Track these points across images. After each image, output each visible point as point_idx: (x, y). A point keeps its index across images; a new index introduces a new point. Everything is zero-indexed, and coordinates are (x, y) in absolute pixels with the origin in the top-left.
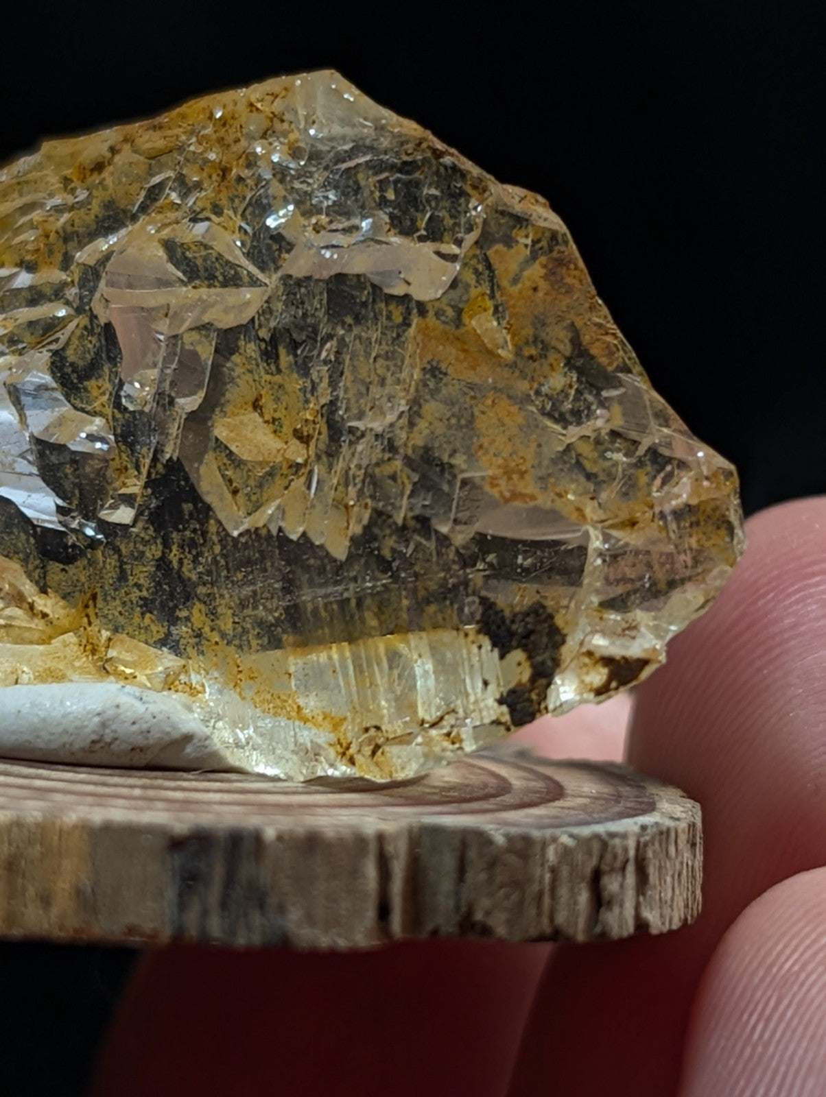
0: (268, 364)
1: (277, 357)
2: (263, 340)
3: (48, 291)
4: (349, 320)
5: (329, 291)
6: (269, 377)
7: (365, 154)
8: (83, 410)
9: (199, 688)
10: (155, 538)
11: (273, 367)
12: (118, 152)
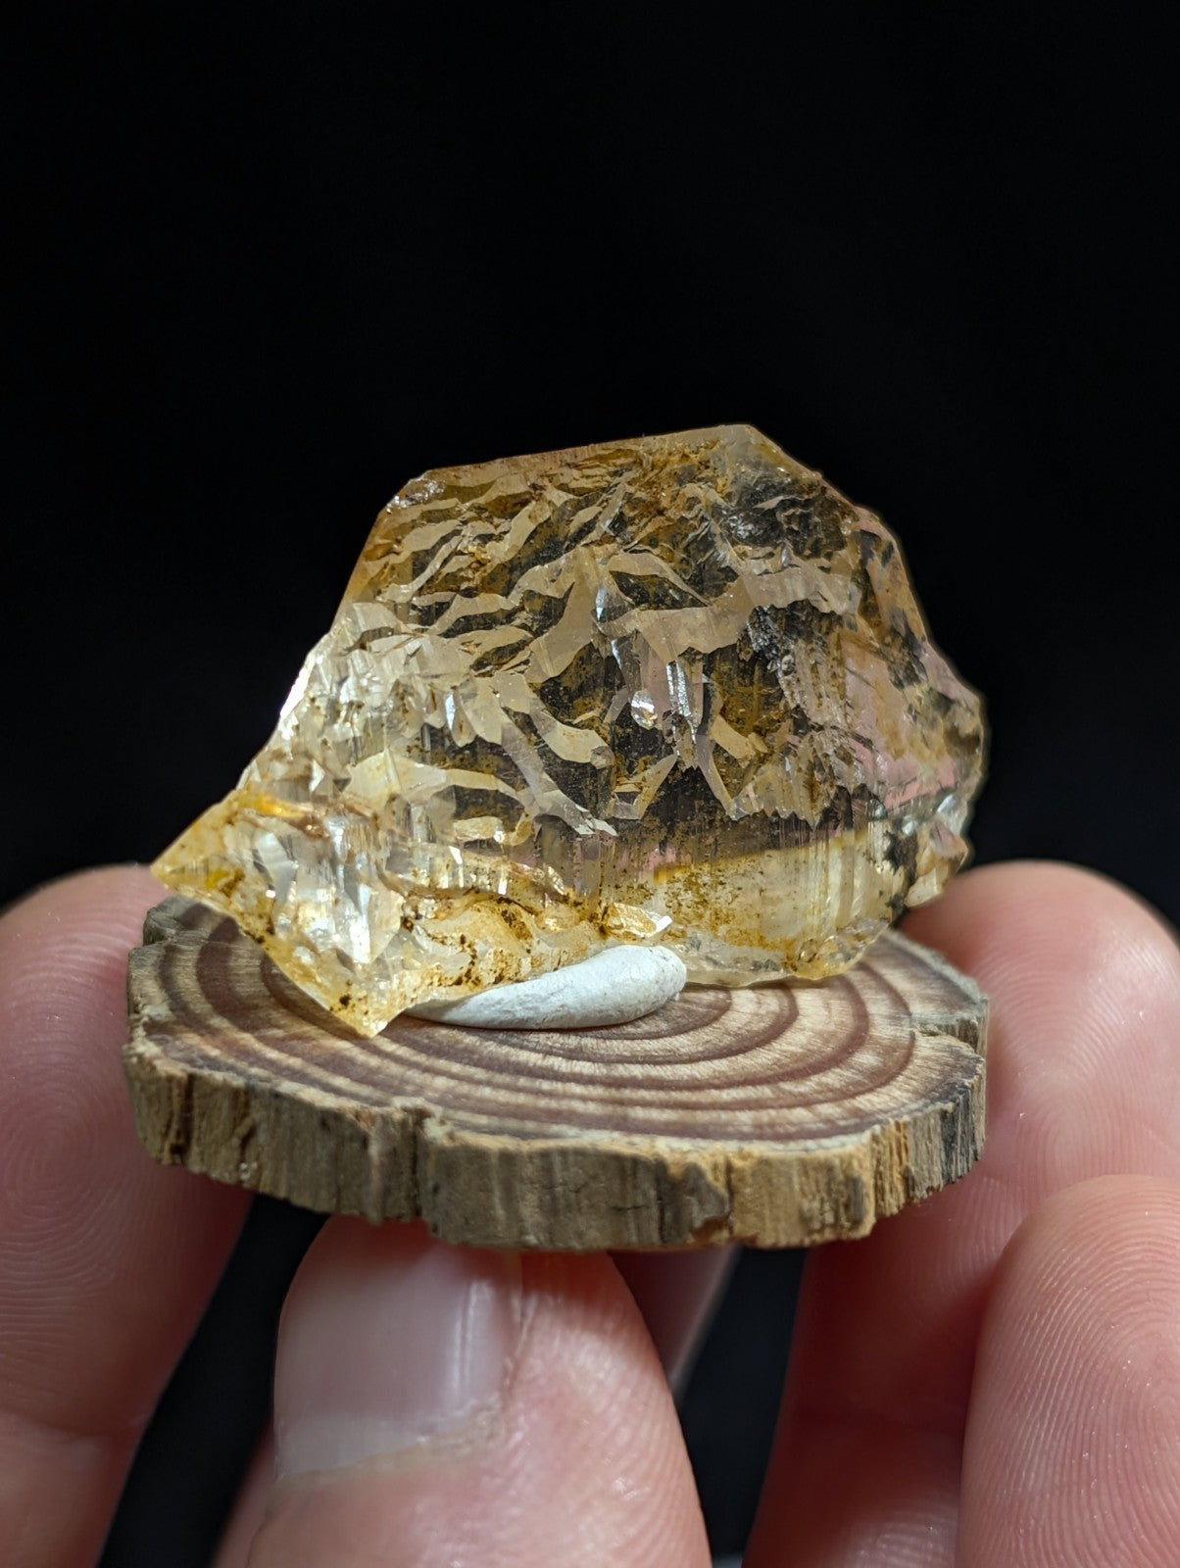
0: (744, 679)
1: (753, 672)
2: (743, 661)
3: (500, 616)
4: (794, 637)
5: (787, 617)
6: (741, 689)
7: (776, 494)
8: (570, 724)
9: (678, 934)
10: (661, 827)
11: (747, 681)
12: (542, 488)
